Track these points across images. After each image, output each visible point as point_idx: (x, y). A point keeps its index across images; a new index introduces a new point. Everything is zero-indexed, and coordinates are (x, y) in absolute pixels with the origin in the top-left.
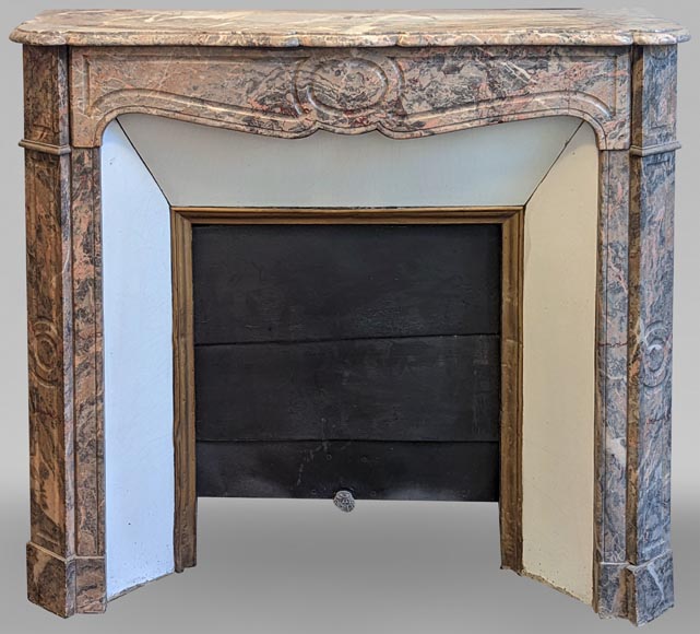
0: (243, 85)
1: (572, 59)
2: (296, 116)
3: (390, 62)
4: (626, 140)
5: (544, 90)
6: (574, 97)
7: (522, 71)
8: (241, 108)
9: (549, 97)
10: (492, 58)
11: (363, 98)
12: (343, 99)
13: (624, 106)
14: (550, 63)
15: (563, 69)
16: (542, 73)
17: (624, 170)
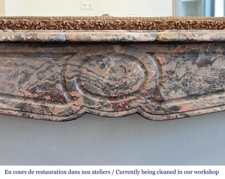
0: (15, 76)
2: (65, 102)
3: (150, 57)
8: (14, 97)
11: (125, 86)
12: (107, 87)
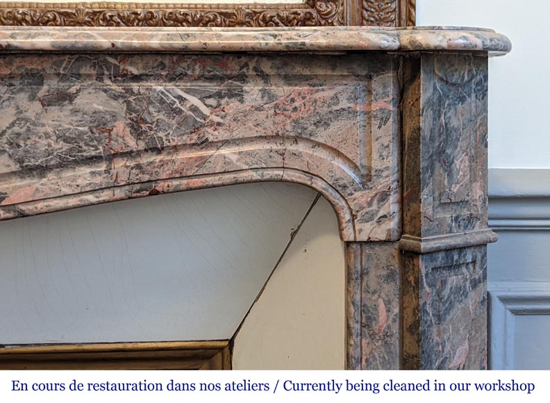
1: (288, 79)
4: (393, 224)
5: (237, 134)
6: (291, 147)
7: (194, 100)
9: (247, 148)
10: (137, 78)
13: (387, 163)
14: (245, 88)
15: (272, 97)
16: (232, 106)
17: (390, 277)
